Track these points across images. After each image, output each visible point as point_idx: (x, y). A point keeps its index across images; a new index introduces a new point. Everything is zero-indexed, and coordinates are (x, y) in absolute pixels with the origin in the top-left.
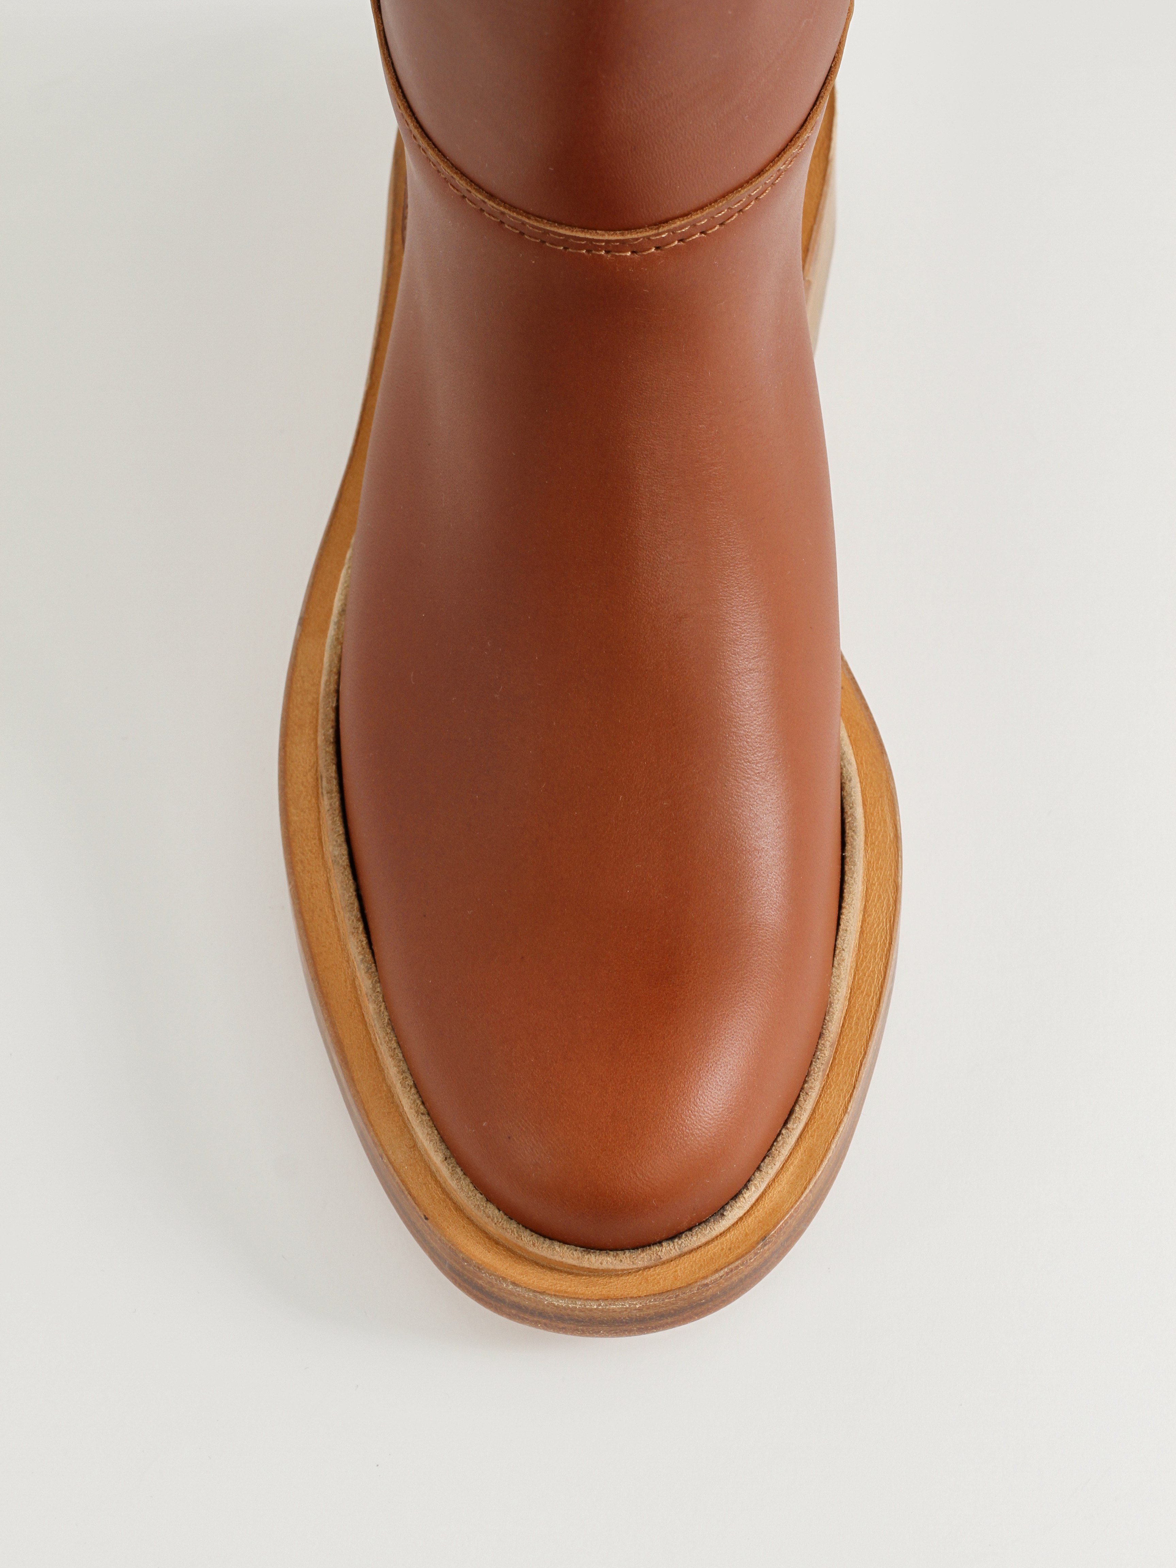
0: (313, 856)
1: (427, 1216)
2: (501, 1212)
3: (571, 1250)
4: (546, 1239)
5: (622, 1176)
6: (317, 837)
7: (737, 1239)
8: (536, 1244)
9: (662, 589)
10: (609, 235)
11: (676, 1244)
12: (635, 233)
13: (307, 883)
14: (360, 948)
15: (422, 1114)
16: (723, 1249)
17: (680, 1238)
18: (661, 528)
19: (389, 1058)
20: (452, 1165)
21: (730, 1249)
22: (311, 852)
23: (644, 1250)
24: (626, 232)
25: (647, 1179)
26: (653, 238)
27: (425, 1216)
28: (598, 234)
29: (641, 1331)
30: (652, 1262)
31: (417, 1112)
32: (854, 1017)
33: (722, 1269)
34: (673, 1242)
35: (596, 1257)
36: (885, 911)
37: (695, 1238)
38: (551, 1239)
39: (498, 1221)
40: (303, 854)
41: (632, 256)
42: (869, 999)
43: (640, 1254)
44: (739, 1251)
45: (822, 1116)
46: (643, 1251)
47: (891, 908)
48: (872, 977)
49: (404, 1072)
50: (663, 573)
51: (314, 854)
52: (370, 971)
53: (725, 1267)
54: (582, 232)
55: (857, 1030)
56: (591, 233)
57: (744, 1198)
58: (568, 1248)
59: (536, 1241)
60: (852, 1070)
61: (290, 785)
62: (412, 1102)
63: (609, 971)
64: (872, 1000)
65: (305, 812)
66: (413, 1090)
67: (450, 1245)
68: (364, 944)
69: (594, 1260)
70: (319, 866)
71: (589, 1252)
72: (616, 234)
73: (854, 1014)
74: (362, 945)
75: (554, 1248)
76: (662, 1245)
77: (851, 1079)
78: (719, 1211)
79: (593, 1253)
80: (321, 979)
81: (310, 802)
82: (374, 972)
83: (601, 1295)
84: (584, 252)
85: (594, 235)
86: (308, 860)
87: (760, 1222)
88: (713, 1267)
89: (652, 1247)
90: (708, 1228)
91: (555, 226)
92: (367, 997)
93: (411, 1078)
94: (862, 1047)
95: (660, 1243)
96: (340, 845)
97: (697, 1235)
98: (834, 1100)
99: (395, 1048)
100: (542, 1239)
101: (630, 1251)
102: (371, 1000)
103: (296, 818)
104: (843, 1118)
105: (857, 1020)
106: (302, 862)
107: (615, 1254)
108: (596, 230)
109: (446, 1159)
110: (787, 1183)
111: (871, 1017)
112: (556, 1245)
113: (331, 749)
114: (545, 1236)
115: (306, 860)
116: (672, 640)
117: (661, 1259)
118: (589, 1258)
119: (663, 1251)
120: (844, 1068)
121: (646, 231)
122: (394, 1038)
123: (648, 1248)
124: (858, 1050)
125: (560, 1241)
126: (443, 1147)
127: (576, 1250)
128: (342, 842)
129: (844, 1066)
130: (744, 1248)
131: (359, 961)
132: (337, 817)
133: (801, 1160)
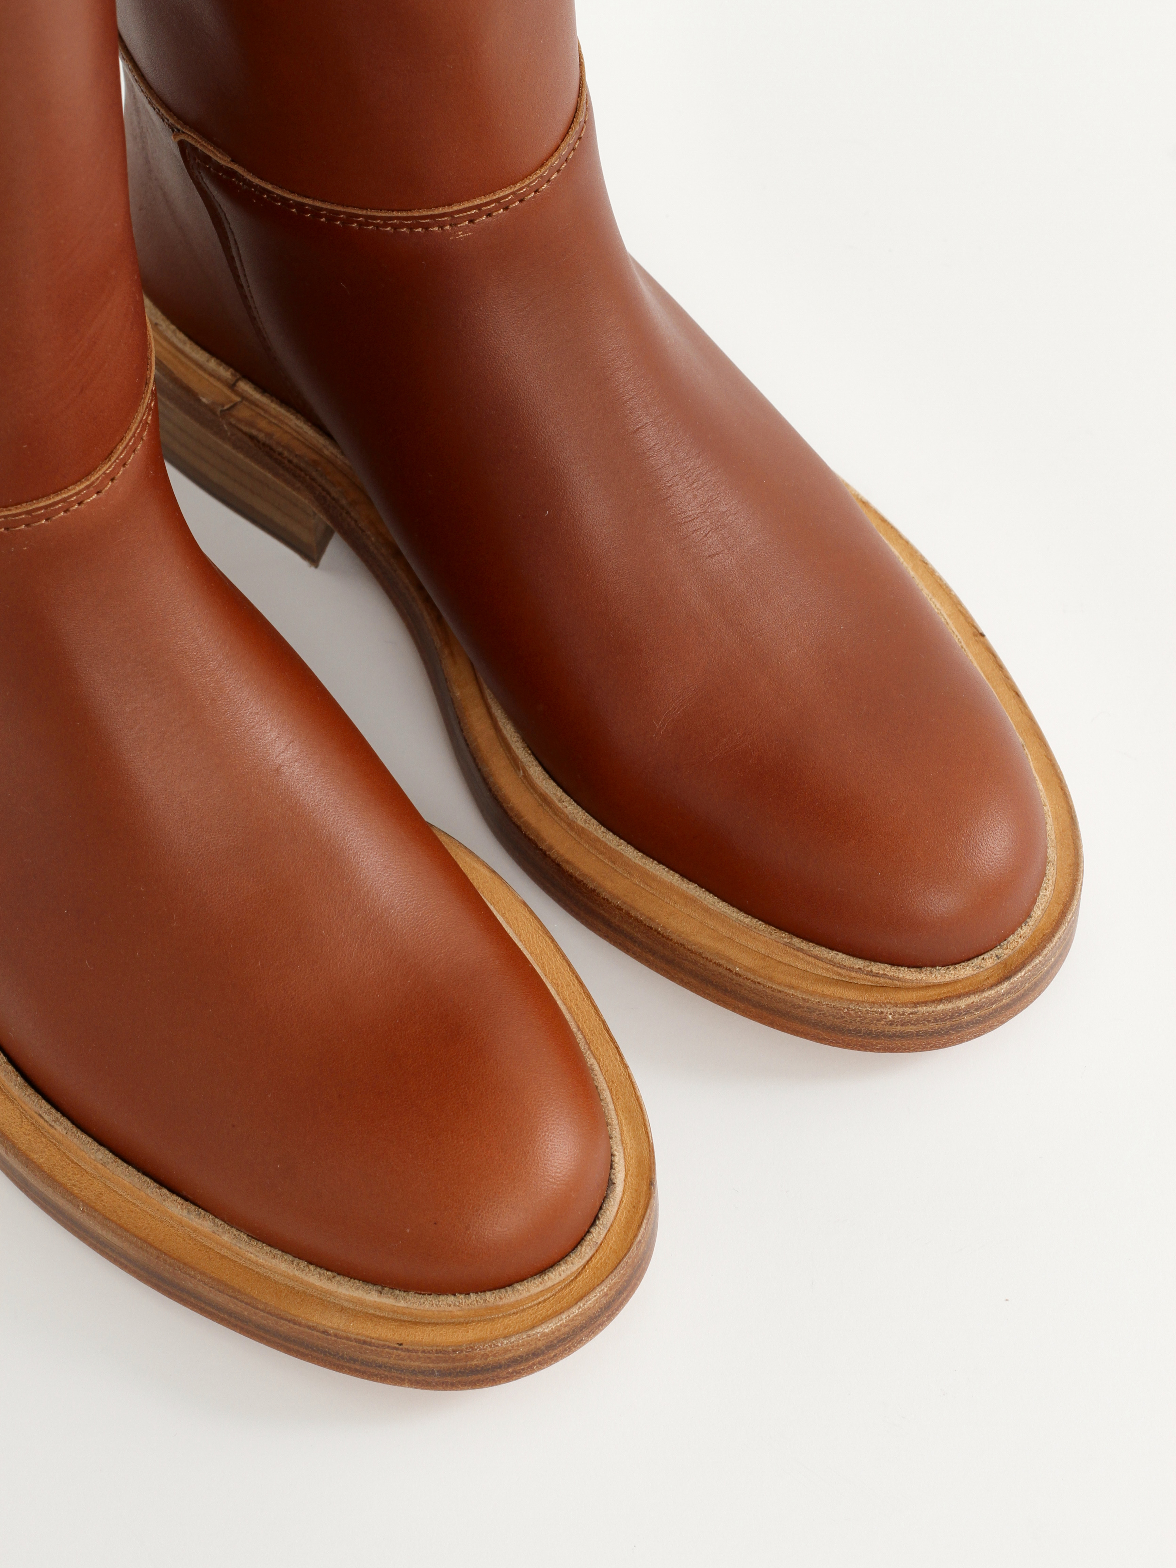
0: (79, 1176)
1: (399, 1343)
2: (457, 1294)
3: (531, 1281)
4: (506, 1288)
5: (540, 1189)
6: (70, 1162)
7: (632, 1197)
8: (502, 1297)
9: (251, 756)
10: (78, 486)
11: (599, 1225)
12: (95, 473)
13: (92, 1196)
14: (179, 1206)
15: (334, 1277)
16: (629, 1211)
17: (599, 1219)
18: (223, 709)
19: (272, 1260)
20: (389, 1294)
21: (634, 1207)
22: (75, 1174)
23: (581, 1244)
24: (89, 476)
25: (558, 1179)
26: (108, 472)
27: (398, 1344)
28: (70, 490)
29: (610, 1318)
30: (594, 1250)
31: (329, 1279)
32: (572, 1006)
33: (642, 1223)
34: (597, 1225)
35: (552, 1273)
36: (529, 924)
37: (608, 1213)
38: (510, 1285)
39: (459, 1303)
40: (70, 1180)
41: (99, 496)
42: (571, 987)
43: (581, 1250)
44: (642, 1203)
45: (613, 1081)
46: (582, 1246)
47: (531, 920)
48: (560, 972)
49: (292, 1261)
50: (244, 743)
51: (78, 1174)
52: (201, 1215)
53: (643, 1220)
54: (57, 495)
55: (582, 1012)
56: (64, 493)
57: (616, 1163)
58: (528, 1282)
59: (500, 1294)
60: (604, 1039)
61: (16, 1141)
62: (318, 1276)
63: (413, 1058)
64: (574, 986)
65: (45, 1151)
66: (312, 1267)
67: (435, 1348)
68: (180, 1201)
69: (553, 1276)
70: (90, 1180)
71: (545, 1274)
72: (83, 482)
73: (571, 1004)
74: (179, 1203)
75: (517, 1289)
76: (591, 1233)
77: (609, 1045)
78: (610, 1183)
79: (548, 1272)
80: (165, 1251)
81: (42, 1142)
82: (205, 1214)
83: (575, 1300)
84: (62, 514)
85: (68, 492)
86: (77, 1181)
87: (637, 1176)
88: (635, 1226)
89: (585, 1238)
90: (611, 1199)
91: (35, 503)
92: (216, 1234)
93: (302, 1261)
94: (596, 1020)
95: (588, 1232)
96: (99, 1150)
97: (608, 1209)
98: (610, 1066)
99: (270, 1251)
100: (503, 1290)
101: (572, 1253)
102: (221, 1234)
103: (42, 1160)
104: (628, 1072)
105: (576, 1006)
106: (74, 1185)
107: (564, 1261)
108: (66, 488)
109: (381, 1293)
110: (631, 1140)
111: (584, 997)
112: (518, 1286)
113: (30, 1091)
114: (504, 1287)
115: (77, 1183)
116: (282, 791)
117: (597, 1243)
118: (548, 1278)
119: (595, 1236)
120: (597, 1042)
121: (102, 468)
122: (264, 1245)
123: (583, 1241)
124: (596, 1024)
125: (517, 1282)
126: (371, 1286)
127: (535, 1279)
128: (97, 1146)
129: (596, 1041)
130: (644, 1199)
131: (186, 1214)
132: (77, 1133)
133: (626, 1119)
